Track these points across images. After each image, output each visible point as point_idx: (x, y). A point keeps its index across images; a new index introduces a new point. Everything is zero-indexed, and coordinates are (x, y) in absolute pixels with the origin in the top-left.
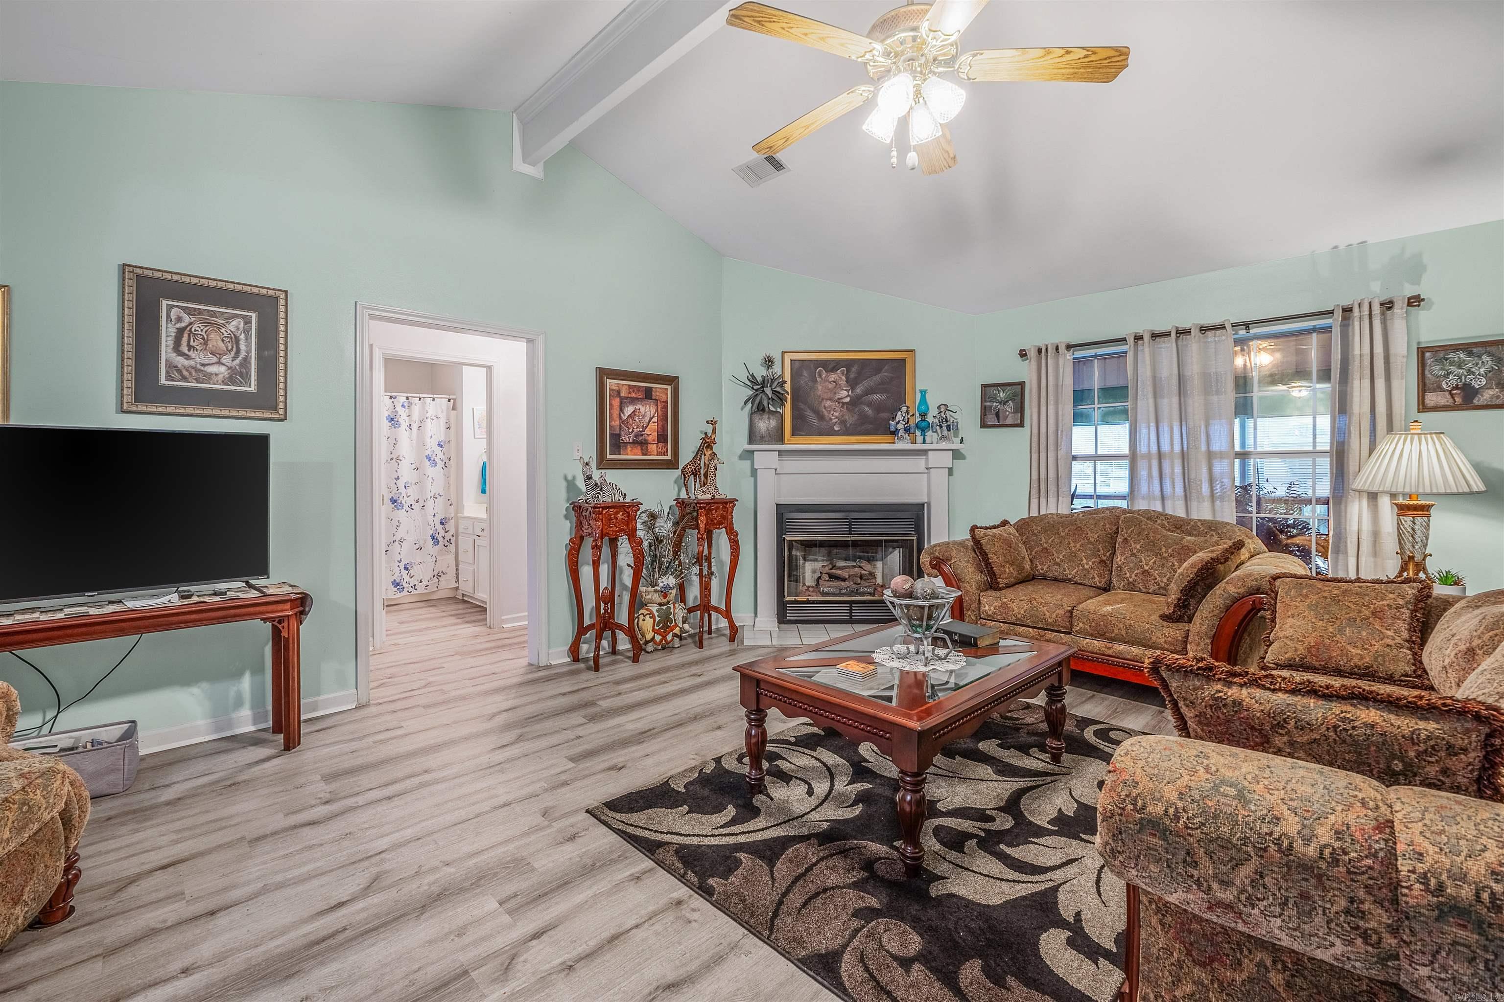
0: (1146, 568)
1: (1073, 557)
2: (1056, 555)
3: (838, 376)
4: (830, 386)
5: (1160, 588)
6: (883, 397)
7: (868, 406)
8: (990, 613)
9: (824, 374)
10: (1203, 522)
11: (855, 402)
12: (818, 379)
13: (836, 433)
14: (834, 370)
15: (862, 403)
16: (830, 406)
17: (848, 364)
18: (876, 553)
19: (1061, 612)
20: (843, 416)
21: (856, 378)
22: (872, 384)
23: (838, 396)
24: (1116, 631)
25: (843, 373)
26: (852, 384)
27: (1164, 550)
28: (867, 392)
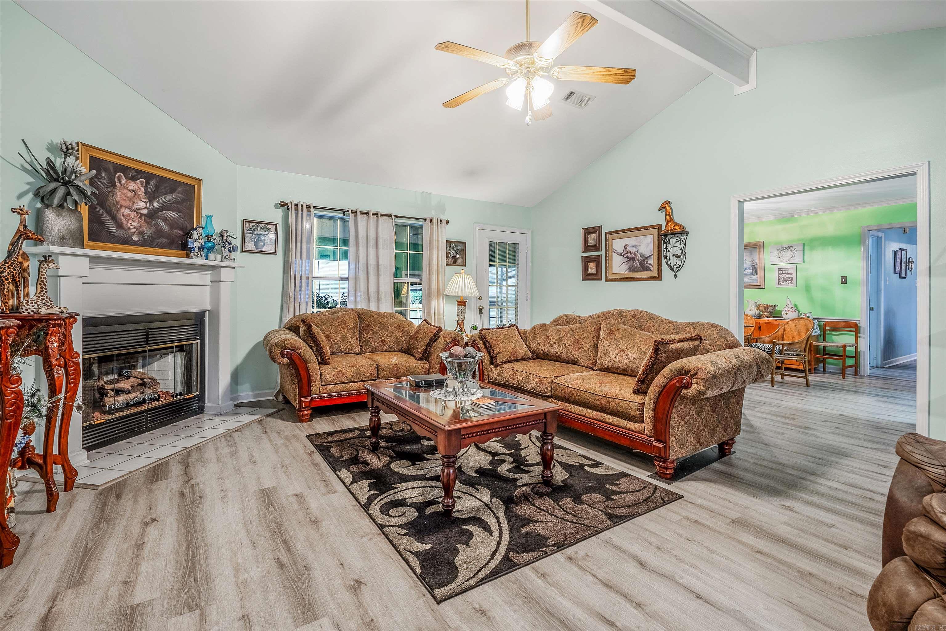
0: (383, 338)
1: (344, 338)
2: (335, 338)
3: (137, 186)
4: (130, 194)
5: (390, 348)
6: (176, 216)
7: (163, 221)
8: (330, 380)
9: (124, 181)
10: (388, 313)
11: (152, 216)
12: (118, 184)
13: (135, 244)
14: (133, 179)
15: (158, 217)
16: (128, 215)
17: (149, 177)
18: (137, 362)
19: (373, 368)
20: (141, 227)
21: (154, 192)
22: (167, 201)
23: (136, 206)
24: (402, 371)
25: (142, 184)
26: (151, 197)
27: (390, 328)
28: (164, 208)
